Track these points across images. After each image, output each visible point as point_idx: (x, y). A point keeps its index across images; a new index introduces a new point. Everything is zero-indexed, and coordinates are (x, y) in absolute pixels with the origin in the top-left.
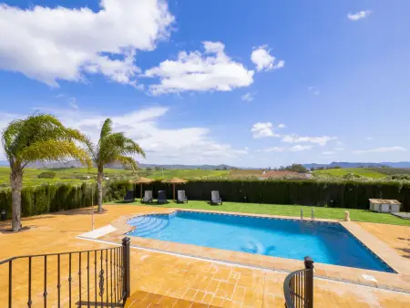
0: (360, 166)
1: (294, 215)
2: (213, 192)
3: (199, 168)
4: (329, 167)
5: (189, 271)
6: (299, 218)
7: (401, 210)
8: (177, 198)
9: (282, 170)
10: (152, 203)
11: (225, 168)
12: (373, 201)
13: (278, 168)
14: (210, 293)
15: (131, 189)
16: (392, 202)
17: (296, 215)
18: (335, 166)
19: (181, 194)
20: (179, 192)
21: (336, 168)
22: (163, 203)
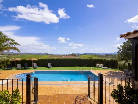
0: (92, 54)
1: (77, 70)
2: (48, 63)
3: (35, 54)
4: (83, 54)
5: (51, 88)
6: (79, 70)
7: (103, 67)
8: (33, 66)
9: (69, 55)
10: (22, 69)
11: (47, 54)
12: (97, 64)
13: (67, 54)
14: (61, 92)
15: (9, 63)
16: (101, 64)
17: (78, 70)
18: (85, 54)
19: (35, 65)
20: (34, 64)
21: (85, 55)
22: (27, 69)
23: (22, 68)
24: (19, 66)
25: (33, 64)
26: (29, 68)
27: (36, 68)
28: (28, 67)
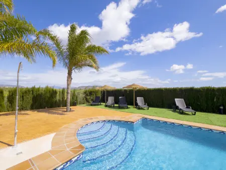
15: (99, 95)
23: (115, 105)
24: (111, 100)
25: (136, 100)
26: (127, 108)
27: (142, 109)
28: (126, 105)
